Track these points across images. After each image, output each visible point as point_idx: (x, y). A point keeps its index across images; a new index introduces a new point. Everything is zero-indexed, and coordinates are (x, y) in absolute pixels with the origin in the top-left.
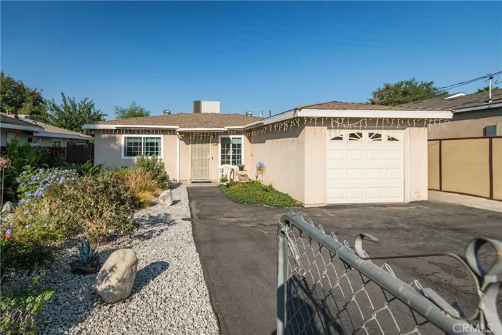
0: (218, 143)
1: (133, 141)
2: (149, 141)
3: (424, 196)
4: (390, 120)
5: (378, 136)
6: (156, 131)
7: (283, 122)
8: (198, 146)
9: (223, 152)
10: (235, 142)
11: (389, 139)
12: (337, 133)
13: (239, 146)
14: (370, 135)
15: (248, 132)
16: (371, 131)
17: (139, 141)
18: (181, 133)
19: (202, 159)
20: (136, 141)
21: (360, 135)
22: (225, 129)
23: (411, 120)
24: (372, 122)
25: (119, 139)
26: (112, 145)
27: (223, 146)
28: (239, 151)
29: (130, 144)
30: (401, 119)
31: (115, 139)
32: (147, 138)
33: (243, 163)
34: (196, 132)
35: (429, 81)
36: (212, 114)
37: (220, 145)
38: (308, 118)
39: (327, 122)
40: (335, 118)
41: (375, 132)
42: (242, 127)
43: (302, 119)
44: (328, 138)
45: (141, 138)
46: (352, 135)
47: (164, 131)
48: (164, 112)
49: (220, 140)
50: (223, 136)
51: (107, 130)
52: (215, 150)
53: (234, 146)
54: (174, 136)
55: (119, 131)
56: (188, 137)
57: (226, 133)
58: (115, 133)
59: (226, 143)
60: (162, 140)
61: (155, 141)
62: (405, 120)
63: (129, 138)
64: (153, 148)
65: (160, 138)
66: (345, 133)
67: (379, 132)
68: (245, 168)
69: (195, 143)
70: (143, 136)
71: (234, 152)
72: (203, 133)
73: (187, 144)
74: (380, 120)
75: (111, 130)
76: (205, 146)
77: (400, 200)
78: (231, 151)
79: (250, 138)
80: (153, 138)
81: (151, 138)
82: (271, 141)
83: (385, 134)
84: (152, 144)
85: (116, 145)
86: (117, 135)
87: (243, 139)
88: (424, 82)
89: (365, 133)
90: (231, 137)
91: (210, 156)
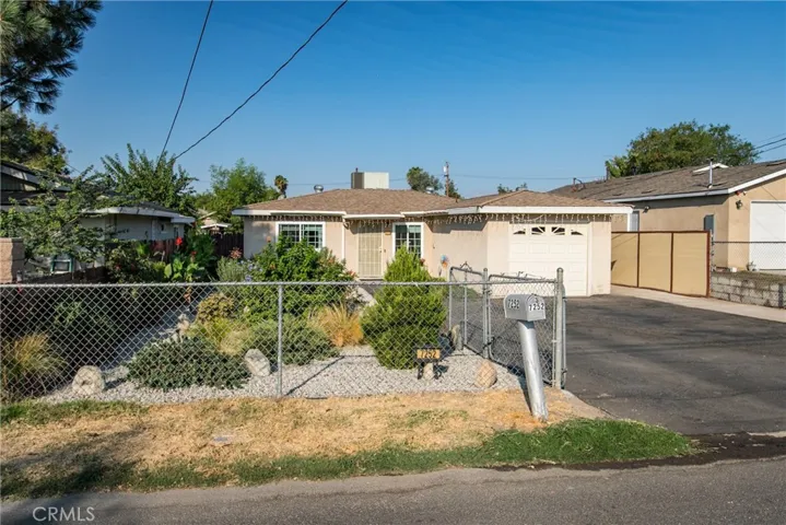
0: (391, 231)
1: (288, 229)
2: (308, 229)
3: (607, 290)
4: (570, 215)
5: (562, 230)
6: (318, 218)
7: (467, 215)
8: (366, 235)
9: (398, 242)
10: (412, 231)
11: (573, 233)
12: (520, 227)
13: (418, 235)
14: (553, 229)
15: (429, 219)
16: (554, 226)
17: (295, 229)
18: (347, 220)
19: (372, 252)
20: (292, 229)
21: (543, 229)
22: (402, 215)
23: (591, 215)
24: (551, 217)
25: (273, 228)
26: (265, 235)
27: (398, 236)
28: (418, 243)
29: (285, 233)
30: (580, 215)
31: (268, 228)
32: (306, 226)
33: (422, 256)
34: (366, 219)
35: (722, 125)
36: (378, 189)
37: (394, 234)
38: (490, 215)
39: (508, 217)
40: (515, 214)
41: (559, 226)
42: (422, 212)
43: (484, 215)
44: (511, 232)
45: (298, 226)
46: (535, 229)
47: (327, 218)
48: (315, 188)
49: (394, 228)
50: (399, 224)
51: (261, 216)
52: (388, 241)
53: (411, 235)
54: (338, 223)
55: (274, 217)
56: (356, 226)
57: (402, 220)
58: (270, 220)
59: (401, 232)
60: (324, 227)
61: (314, 229)
62: (585, 215)
63: (283, 226)
64: (313, 237)
65: (321, 226)
66: (528, 227)
67: (563, 226)
68: (425, 263)
69: (363, 232)
70: (300, 223)
71: (412, 243)
72: (375, 220)
73: (354, 233)
74: (560, 215)
75: (265, 217)
76: (374, 235)
77: (583, 294)
78: (408, 242)
79: (431, 227)
80: (313, 226)
81: (310, 226)
82: (456, 232)
83: (568, 228)
84: (312, 233)
85: (269, 234)
86: (271, 223)
87: (423, 227)
88: (715, 125)
89: (548, 227)
90: (408, 224)
91: (382, 248)
